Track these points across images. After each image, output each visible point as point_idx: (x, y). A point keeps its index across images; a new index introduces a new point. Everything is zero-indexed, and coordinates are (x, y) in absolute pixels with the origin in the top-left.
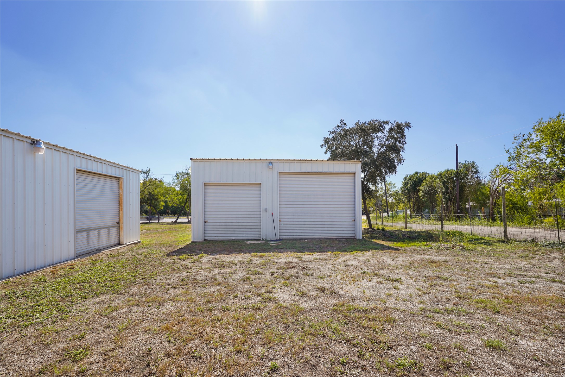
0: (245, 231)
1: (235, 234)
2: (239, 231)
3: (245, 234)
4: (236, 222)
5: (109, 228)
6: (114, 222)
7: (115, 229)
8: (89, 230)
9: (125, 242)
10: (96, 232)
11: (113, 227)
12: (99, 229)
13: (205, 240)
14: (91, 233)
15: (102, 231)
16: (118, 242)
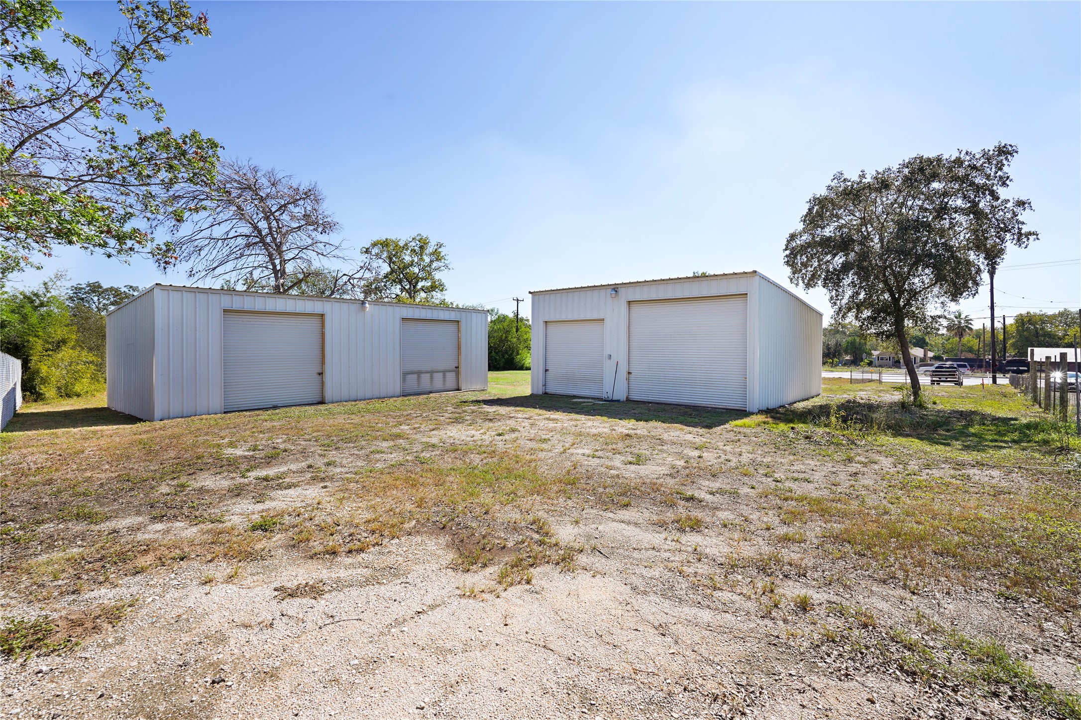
2: (581, 385)
4: (578, 372)
5: (444, 372)
6: (452, 366)
7: (453, 374)
8: (419, 373)
9: (463, 387)
10: (428, 375)
11: (450, 371)
12: (432, 373)
13: (546, 393)
14: (422, 375)
15: (435, 375)
16: (456, 387)
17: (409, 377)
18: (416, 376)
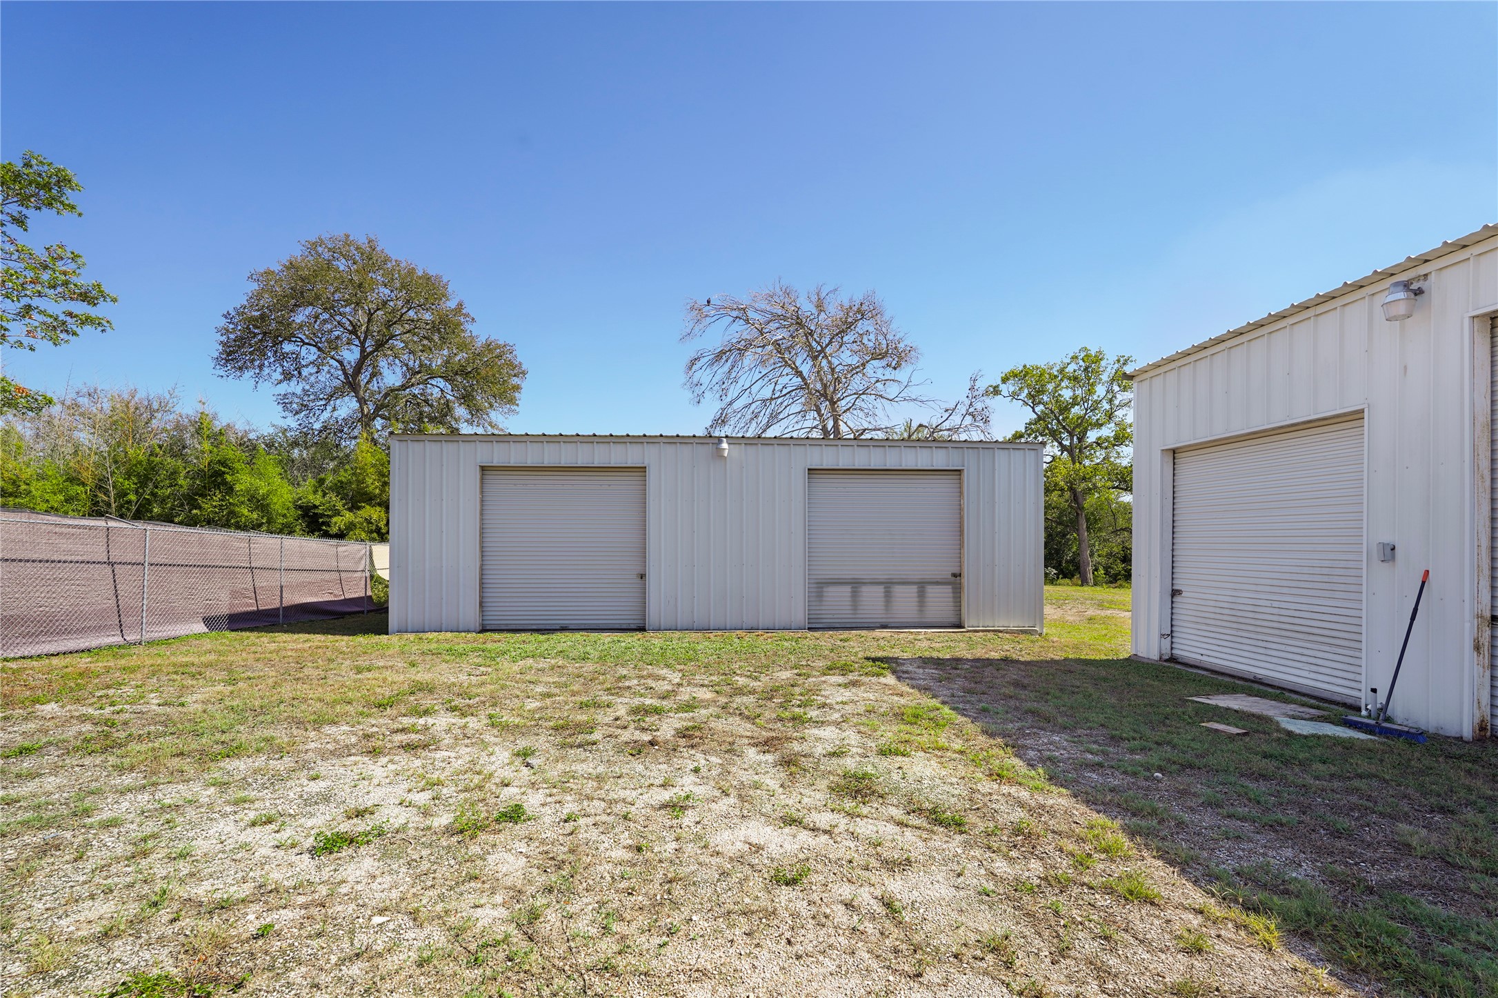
0: (1306, 652)
1: (1268, 659)
2: (1283, 647)
3: (1307, 667)
4: (1268, 603)
5: (922, 585)
6: (946, 571)
7: (948, 590)
8: (856, 584)
9: (969, 622)
10: (880, 590)
11: (938, 583)
12: (888, 584)
13: (1173, 659)
14: (865, 590)
15: (898, 590)
16: (953, 620)
17: (831, 591)
18: (848, 589)
